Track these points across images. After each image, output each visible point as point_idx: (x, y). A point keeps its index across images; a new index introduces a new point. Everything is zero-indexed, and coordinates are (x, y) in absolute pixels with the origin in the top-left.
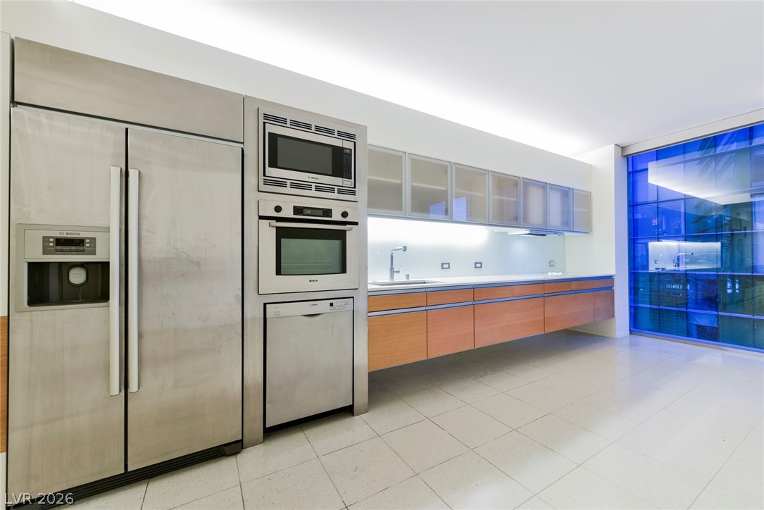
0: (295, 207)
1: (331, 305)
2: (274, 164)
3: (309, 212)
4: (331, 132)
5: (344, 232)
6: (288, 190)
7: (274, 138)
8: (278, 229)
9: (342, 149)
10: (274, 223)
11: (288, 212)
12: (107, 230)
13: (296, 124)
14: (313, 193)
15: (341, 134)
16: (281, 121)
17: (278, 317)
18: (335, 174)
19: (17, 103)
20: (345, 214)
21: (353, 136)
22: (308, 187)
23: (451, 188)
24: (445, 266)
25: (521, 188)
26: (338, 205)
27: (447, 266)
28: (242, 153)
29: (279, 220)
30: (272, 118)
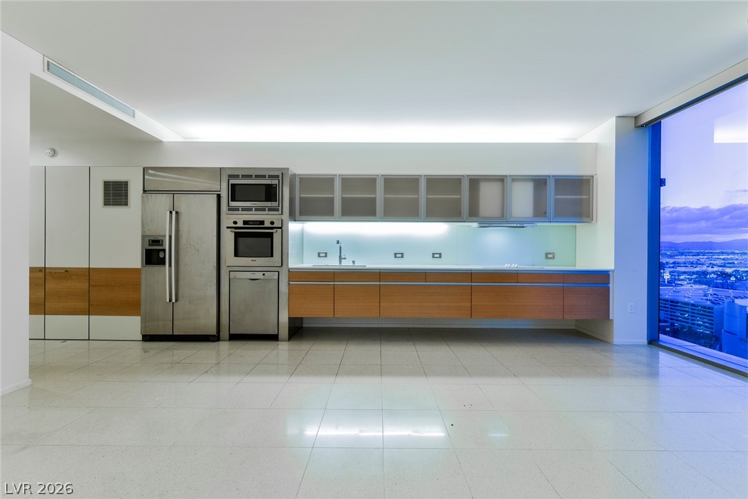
0: (244, 221)
1: (264, 275)
2: (233, 199)
3: (251, 223)
4: (264, 176)
5: (272, 233)
6: (240, 212)
7: (233, 186)
8: (236, 233)
9: (271, 185)
10: (233, 230)
11: (240, 224)
12: (165, 236)
13: (244, 177)
14: (253, 212)
15: (270, 177)
16: (236, 177)
17: (235, 278)
18: (267, 200)
19: (144, 191)
20: (272, 223)
21: (278, 176)
22: (251, 210)
23: (380, 195)
24: (398, 255)
25: (465, 186)
26: (267, 217)
27: (400, 255)
28: (219, 197)
29: (235, 228)
30: (233, 176)
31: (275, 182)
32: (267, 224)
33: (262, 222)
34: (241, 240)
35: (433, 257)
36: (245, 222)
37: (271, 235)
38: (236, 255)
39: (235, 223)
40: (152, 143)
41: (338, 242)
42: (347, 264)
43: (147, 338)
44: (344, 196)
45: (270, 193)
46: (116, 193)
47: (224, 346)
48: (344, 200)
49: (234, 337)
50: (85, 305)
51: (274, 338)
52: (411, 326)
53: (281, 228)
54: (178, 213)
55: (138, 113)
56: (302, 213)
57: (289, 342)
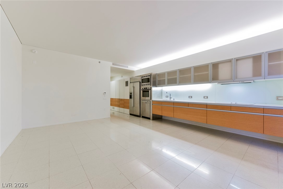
1: (148, 102)
2: (142, 83)
4: (147, 76)
6: (143, 86)
7: (142, 79)
12: (132, 92)
13: (144, 77)
17: (143, 102)
18: (148, 82)
19: (130, 83)
20: (149, 88)
21: (150, 75)
22: (145, 85)
23: (178, 76)
24: (190, 97)
25: (210, 68)
26: (148, 87)
27: (191, 97)
28: (140, 82)
29: (143, 90)
30: (142, 77)
31: (149, 77)
32: (148, 89)
33: (147, 88)
34: (144, 93)
35: (204, 98)
36: (144, 88)
37: (148, 91)
38: (143, 97)
39: (143, 88)
40: (131, 72)
41: (167, 93)
42: (172, 100)
43: (131, 114)
44: (168, 78)
45: (148, 80)
46: (127, 84)
47: (141, 118)
48: (168, 79)
49: (143, 117)
50: (123, 106)
51: (149, 119)
52: (195, 125)
53: (151, 89)
54: (134, 87)
55: (129, 66)
56: (158, 85)
57: (153, 121)
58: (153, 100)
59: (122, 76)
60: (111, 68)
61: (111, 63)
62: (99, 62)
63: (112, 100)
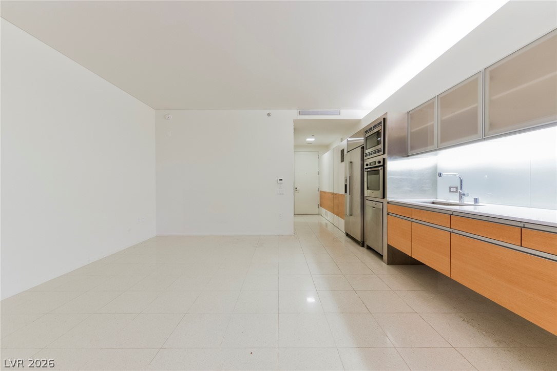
1: (376, 204)
2: (367, 148)
4: (376, 126)
5: (379, 170)
7: (367, 139)
8: (367, 172)
9: (379, 131)
13: (370, 130)
15: (378, 124)
18: (377, 144)
19: (347, 152)
20: (380, 162)
21: (381, 123)
22: (371, 154)
26: (378, 158)
28: (363, 148)
29: (367, 169)
30: (366, 132)
31: (381, 127)
32: (377, 164)
34: (369, 177)
36: (371, 164)
37: (379, 173)
38: (368, 189)
39: (367, 165)
43: (347, 234)
44: (444, 118)
45: (378, 139)
46: (342, 155)
47: (364, 250)
48: (443, 123)
49: (369, 248)
51: (381, 257)
53: (384, 166)
54: (351, 163)
55: (342, 111)
56: (412, 148)
57: (389, 267)
58: (389, 199)
59: (342, 139)
60: (295, 122)
61: (296, 112)
62: (269, 115)
63: (322, 194)
